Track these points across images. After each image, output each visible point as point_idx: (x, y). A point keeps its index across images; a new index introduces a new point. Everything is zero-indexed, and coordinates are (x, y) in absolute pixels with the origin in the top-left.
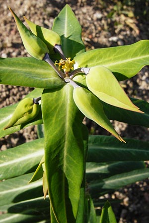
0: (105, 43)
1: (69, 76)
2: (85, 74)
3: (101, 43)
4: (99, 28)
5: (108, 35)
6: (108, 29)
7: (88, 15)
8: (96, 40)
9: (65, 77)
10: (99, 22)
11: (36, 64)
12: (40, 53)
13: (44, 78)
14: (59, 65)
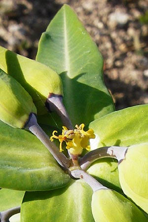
0: (136, 82)
1: (80, 163)
2: (116, 161)
3: (127, 81)
4: (122, 47)
5: (141, 62)
6: (143, 48)
7: (97, 16)
8: (114, 74)
9: (71, 165)
10: (122, 33)
11: (7, 138)
12: (19, 113)
13: (26, 168)
14: (61, 141)
